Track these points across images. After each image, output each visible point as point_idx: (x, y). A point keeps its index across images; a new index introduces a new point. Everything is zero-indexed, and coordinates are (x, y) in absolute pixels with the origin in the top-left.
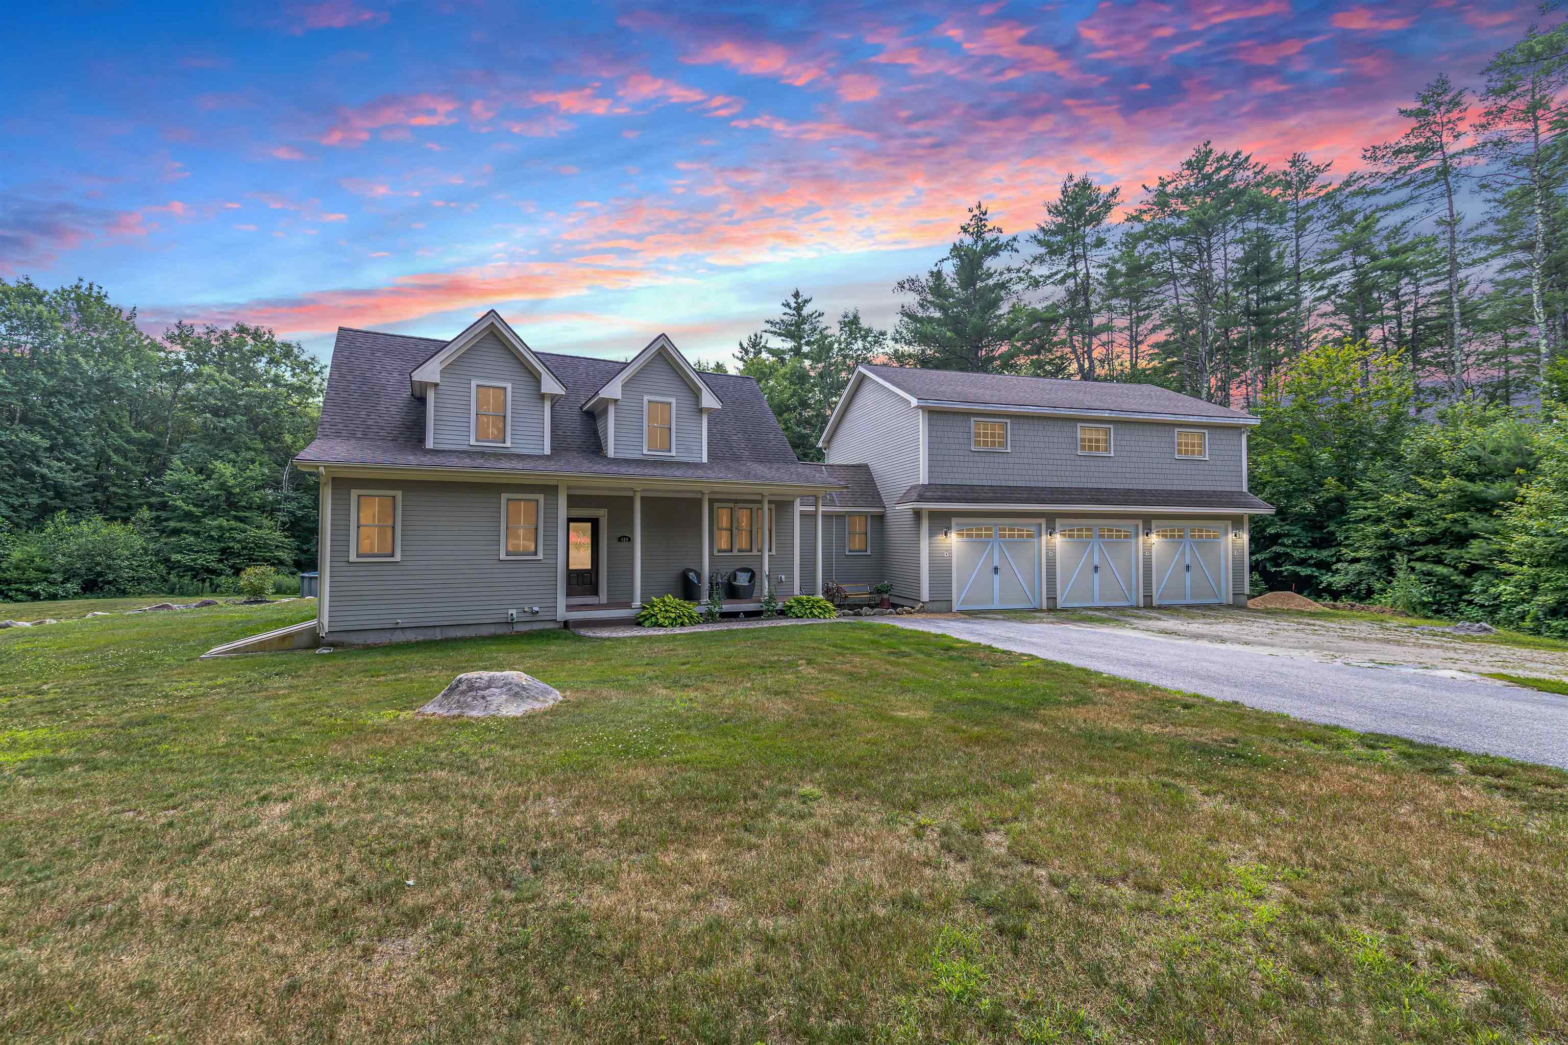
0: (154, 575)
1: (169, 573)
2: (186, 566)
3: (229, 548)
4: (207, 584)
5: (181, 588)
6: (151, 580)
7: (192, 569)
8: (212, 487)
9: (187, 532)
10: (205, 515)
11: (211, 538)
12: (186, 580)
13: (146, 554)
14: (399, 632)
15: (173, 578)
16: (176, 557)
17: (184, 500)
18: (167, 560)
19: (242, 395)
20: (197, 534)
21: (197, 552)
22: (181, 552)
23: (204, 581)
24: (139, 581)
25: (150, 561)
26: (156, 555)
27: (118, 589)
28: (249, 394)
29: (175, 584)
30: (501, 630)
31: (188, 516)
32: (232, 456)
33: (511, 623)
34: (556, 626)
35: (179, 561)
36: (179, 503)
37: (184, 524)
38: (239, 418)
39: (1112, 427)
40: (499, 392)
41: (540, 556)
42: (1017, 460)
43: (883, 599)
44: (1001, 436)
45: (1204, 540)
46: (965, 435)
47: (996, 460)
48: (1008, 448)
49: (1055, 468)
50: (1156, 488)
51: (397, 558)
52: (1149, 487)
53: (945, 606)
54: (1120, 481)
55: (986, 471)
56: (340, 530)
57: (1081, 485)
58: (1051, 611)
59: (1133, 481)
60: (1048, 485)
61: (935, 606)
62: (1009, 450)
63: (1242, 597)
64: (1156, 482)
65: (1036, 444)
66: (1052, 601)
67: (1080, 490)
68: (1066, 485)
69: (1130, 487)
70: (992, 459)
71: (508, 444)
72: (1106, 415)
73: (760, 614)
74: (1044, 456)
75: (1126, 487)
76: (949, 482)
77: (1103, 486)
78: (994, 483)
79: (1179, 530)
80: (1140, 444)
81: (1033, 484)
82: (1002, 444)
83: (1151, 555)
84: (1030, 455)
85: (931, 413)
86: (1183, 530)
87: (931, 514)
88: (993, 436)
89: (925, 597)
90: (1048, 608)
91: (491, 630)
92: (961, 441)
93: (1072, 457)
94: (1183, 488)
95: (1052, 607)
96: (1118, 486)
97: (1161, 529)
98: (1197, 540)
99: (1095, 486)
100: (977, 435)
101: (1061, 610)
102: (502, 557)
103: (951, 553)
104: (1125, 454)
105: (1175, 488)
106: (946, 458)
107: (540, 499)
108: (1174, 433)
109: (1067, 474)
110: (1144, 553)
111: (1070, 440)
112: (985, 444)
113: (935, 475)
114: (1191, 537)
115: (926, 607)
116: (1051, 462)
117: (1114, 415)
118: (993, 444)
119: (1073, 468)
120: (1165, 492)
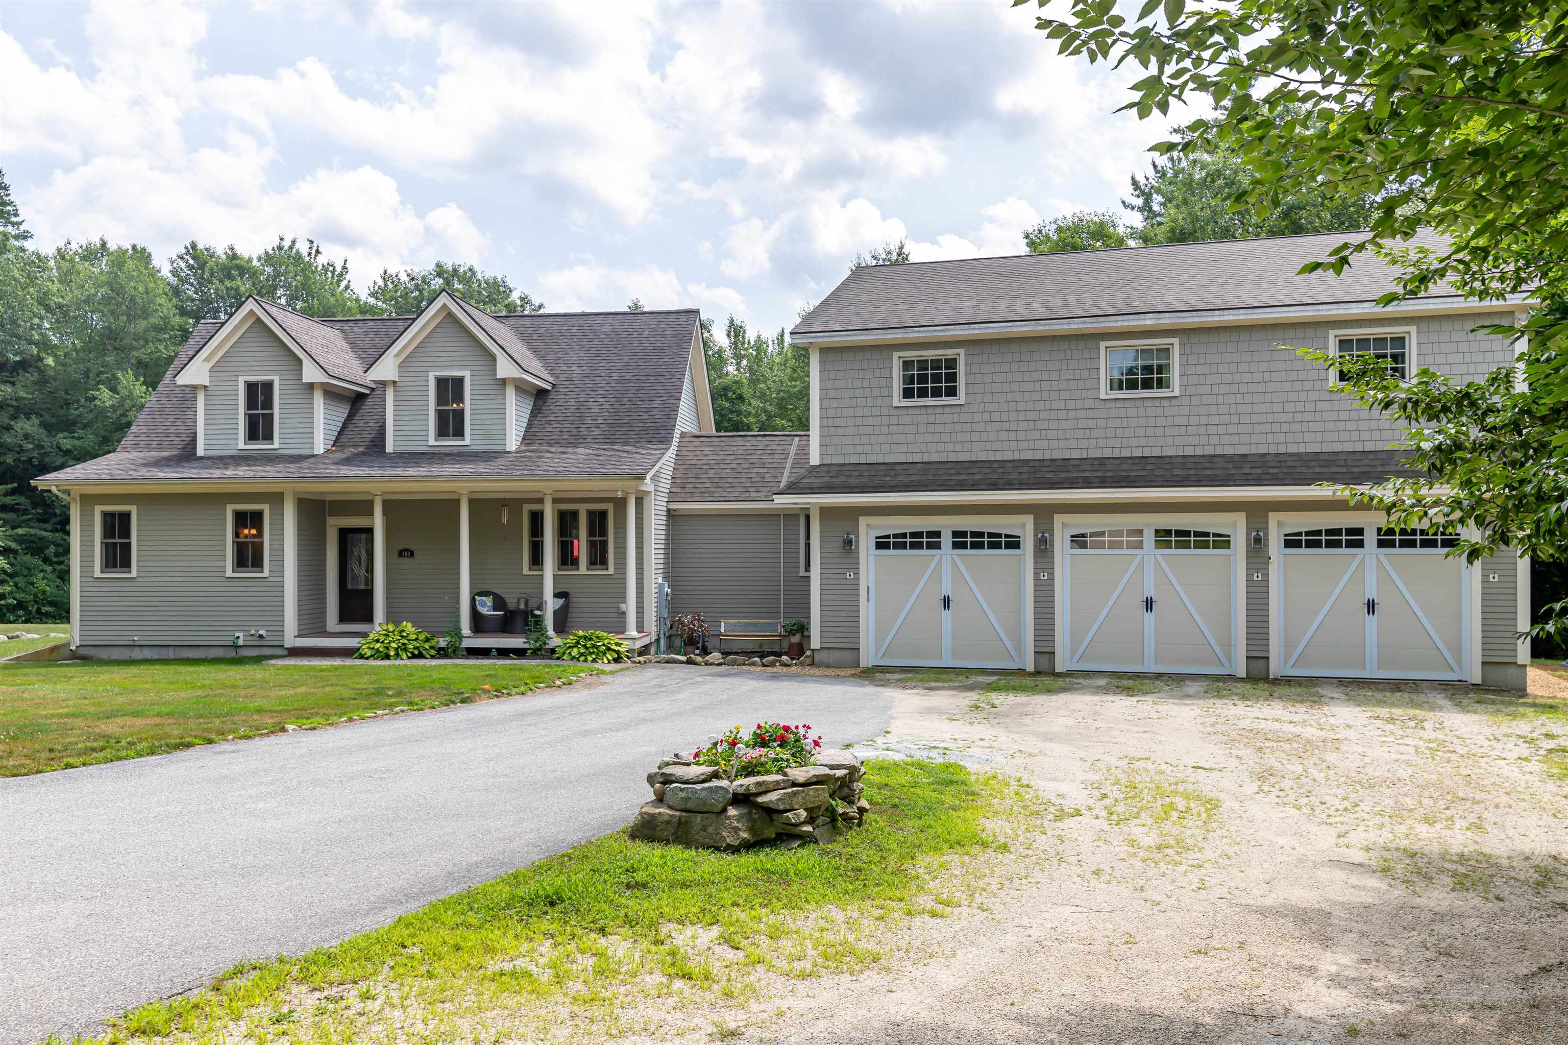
14: (137, 649)
30: (231, 654)
33: (237, 646)
34: (282, 651)
39: (1176, 341)
40: (268, 387)
41: (266, 573)
42: (978, 417)
43: (791, 645)
44: (952, 377)
45: (1418, 550)
46: (883, 382)
47: (939, 419)
48: (962, 398)
49: (1054, 425)
50: (1282, 449)
51: (134, 574)
52: (1263, 450)
53: (848, 655)
54: (1194, 440)
55: (919, 438)
56: (87, 546)
57: (1107, 453)
58: (1037, 673)
59: (1226, 440)
60: (1039, 456)
61: (834, 656)
62: (962, 401)
63: (1511, 670)
64: (1280, 438)
65: (1015, 387)
66: (1044, 660)
67: (1102, 462)
68: (1076, 455)
69: (1219, 451)
70: (931, 419)
71: (276, 445)
72: (1149, 322)
73: (520, 653)
74: (1030, 406)
75: (1209, 451)
76: (855, 460)
77: (1157, 452)
78: (935, 458)
79: (1350, 531)
80: (1244, 367)
81: (1008, 456)
82: (952, 392)
83: (1266, 580)
84: (1003, 407)
85: (825, 351)
86: (1360, 531)
87: (825, 512)
88: (937, 378)
89: (815, 643)
90: (1030, 668)
91: (220, 653)
92: (876, 392)
93: (1089, 404)
94: (1349, 447)
95: (1044, 666)
96: (1189, 451)
97: (1303, 529)
98: (1397, 550)
99: (1137, 453)
100: (909, 380)
101: (1059, 675)
102: (229, 573)
103: (857, 574)
104: (1207, 389)
105: (1327, 448)
106: (851, 422)
107: (266, 508)
108: (1326, 338)
109: (1079, 434)
110: (1249, 575)
111: (1085, 374)
112: (923, 393)
113: (831, 450)
114: (1381, 544)
115: (817, 657)
116: (1044, 415)
117: (1166, 321)
118: (937, 393)
119: (1092, 423)
120: (1298, 456)
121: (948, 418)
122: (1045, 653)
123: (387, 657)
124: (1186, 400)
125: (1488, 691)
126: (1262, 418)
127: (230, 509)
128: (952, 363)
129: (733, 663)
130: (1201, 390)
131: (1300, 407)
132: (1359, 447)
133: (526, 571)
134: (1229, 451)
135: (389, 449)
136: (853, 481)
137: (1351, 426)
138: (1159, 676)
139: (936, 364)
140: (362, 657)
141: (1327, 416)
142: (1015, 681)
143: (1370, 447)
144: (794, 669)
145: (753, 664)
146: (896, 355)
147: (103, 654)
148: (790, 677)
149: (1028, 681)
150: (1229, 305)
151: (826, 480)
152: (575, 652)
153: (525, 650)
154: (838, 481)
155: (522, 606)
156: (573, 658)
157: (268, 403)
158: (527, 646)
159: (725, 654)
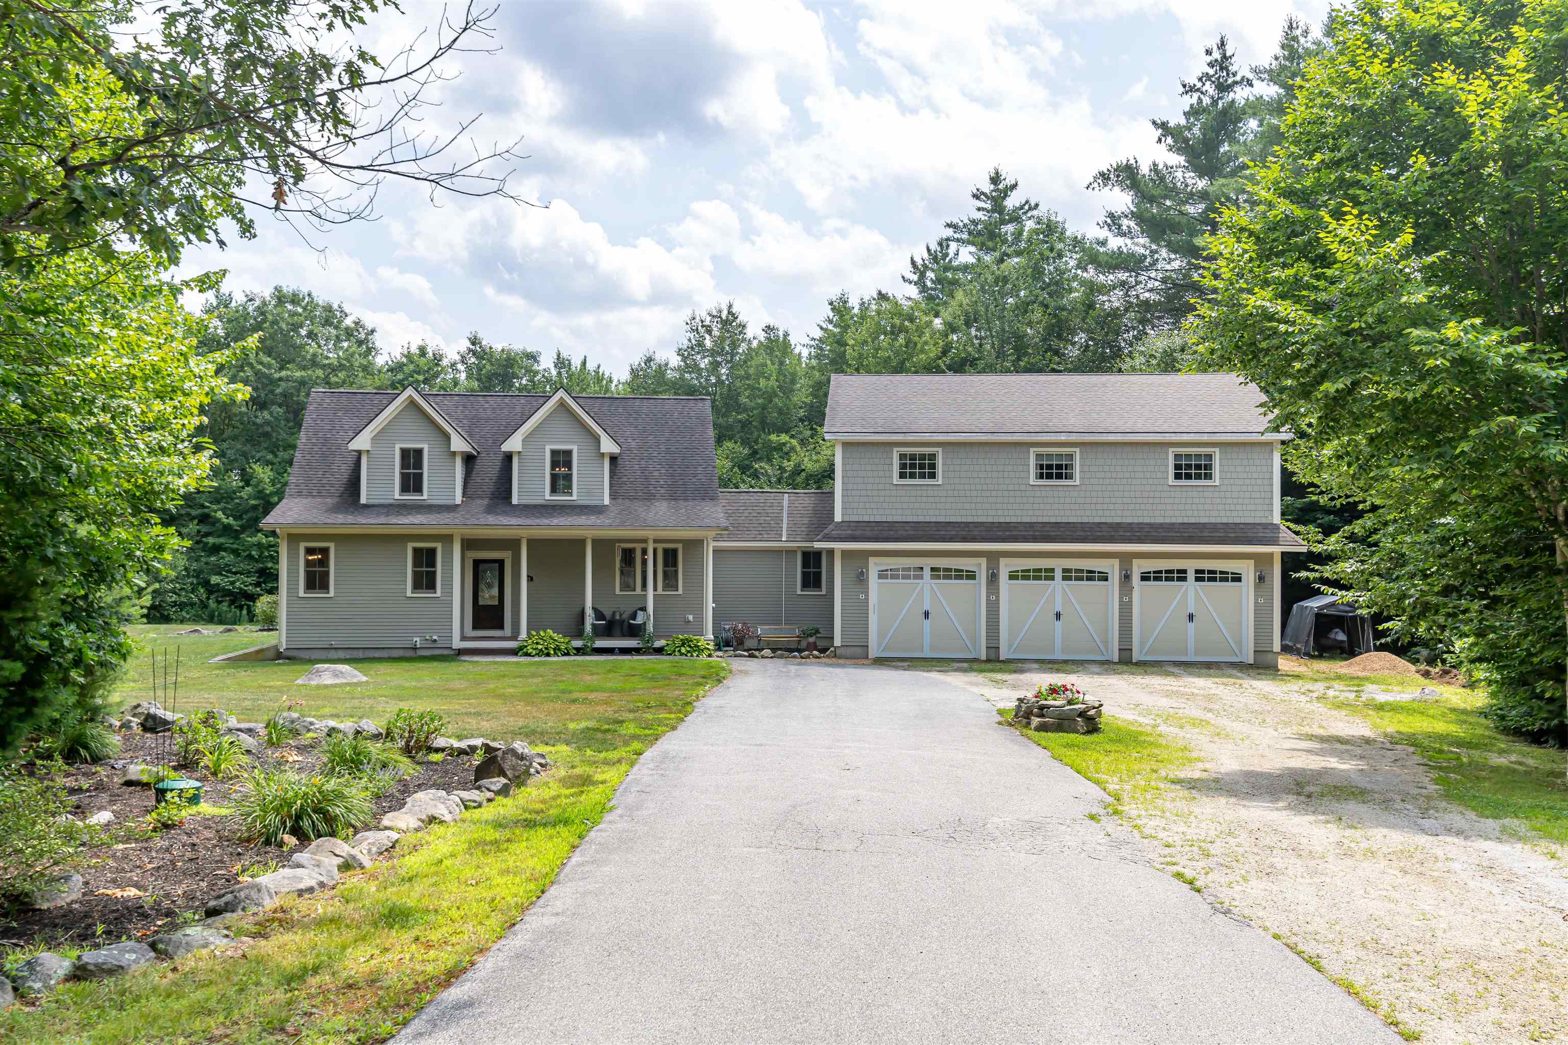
0: (195, 600)
1: (208, 598)
2: (224, 589)
3: (267, 568)
4: (245, 612)
5: (219, 615)
6: (192, 605)
7: (229, 593)
8: (250, 497)
9: (225, 550)
10: (244, 528)
11: (250, 557)
12: (224, 607)
13: (188, 576)
14: (333, 652)
15: (212, 604)
16: (215, 579)
17: (224, 510)
18: (206, 583)
19: (280, 379)
20: (236, 552)
21: (235, 573)
22: (220, 574)
23: (241, 608)
24: (182, 606)
25: (192, 584)
26: (197, 577)
27: (162, 615)
28: (287, 379)
29: (214, 611)
30: (410, 653)
31: (227, 529)
32: (270, 457)
33: (415, 649)
34: (452, 652)
35: (218, 584)
36: (220, 514)
37: (222, 540)
38: (276, 409)
39: (1077, 450)
40: (419, 453)
41: (438, 594)
42: (950, 493)
43: (809, 643)
44: (933, 466)
45: (1218, 583)
46: (886, 467)
47: (924, 493)
48: (940, 480)
49: (1000, 500)
50: (1141, 520)
51: (332, 594)
52: (1129, 520)
53: (859, 650)
54: (1088, 513)
55: (911, 506)
56: (293, 572)
57: (1034, 520)
58: (988, 661)
59: (1107, 513)
60: (990, 520)
61: (849, 651)
62: (940, 482)
63: (1270, 656)
64: (1139, 513)
65: (975, 475)
66: (993, 651)
67: (1031, 525)
68: (1014, 520)
69: (1103, 520)
70: (919, 493)
71: (425, 497)
72: (1063, 438)
73: (637, 651)
74: (985, 487)
75: (1097, 520)
76: (866, 519)
77: (1065, 520)
78: (921, 519)
79: (1179, 571)
80: (1118, 469)
81: (970, 519)
82: (933, 476)
83: (1131, 601)
84: (967, 487)
85: (846, 445)
86: (1185, 571)
87: (845, 554)
88: (922, 466)
89: (837, 642)
90: (984, 657)
91: (400, 653)
92: (881, 474)
93: (1023, 487)
94: (1180, 520)
95: (993, 657)
96: (1085, 520)
97: (1152, 570)
98: (1206, 583)
99: (1053, 520)
100: (903, 466)
101: (1003, 662)
102: (409, 594)
103: (867, 596)
104: (1095, 481)
105: (1168, 521)
106: (864, 493)
107: (439, 546)
108: (1167, 453)
109: (1016, 506)
110: (1121, 598)
111: (1020, 468)
112: (912, 476)
113: (850, 511)
114: (1198, 579)
115: (838, 652)
116: (994, 493)
117: (1073, 438)
118: (922, 476)
119: (1025, 500)
120: (1151, 525)
121: (930, 493)
122: (993, 649)
123: (548, 655)
124: (1083, 487)
125: (1258, 668)
126: (1129, 501)
127: (410, 546)
128: (933, 456)
129: (781, 657)
130: (1093, 481)
131: (1152, 494)
132: (1186, 520)
133: (618, 592)
134: (1109, 520)
135: (515, 501)
136: (868, 533)
137: (1181, 507)
138: (1066, 662)
139: (923, 457)
140: (527, 654)
141: (1167, 501)
142: (975, 666)
143: (1192, 520)
144: (824, 660)
145: (794, 657)
146: (895, 450)
147: (302, 654)
148: (819, 664)
149: (983, 666)
150: (1111, 430)
151: (849, 532)
152: (683, 650)
153: (640, 649)
154: (858, 533)
155: (618, 617)
156: (682, 654)
157: (419, 464)
158: (640, 646)
159: (774, 650)
